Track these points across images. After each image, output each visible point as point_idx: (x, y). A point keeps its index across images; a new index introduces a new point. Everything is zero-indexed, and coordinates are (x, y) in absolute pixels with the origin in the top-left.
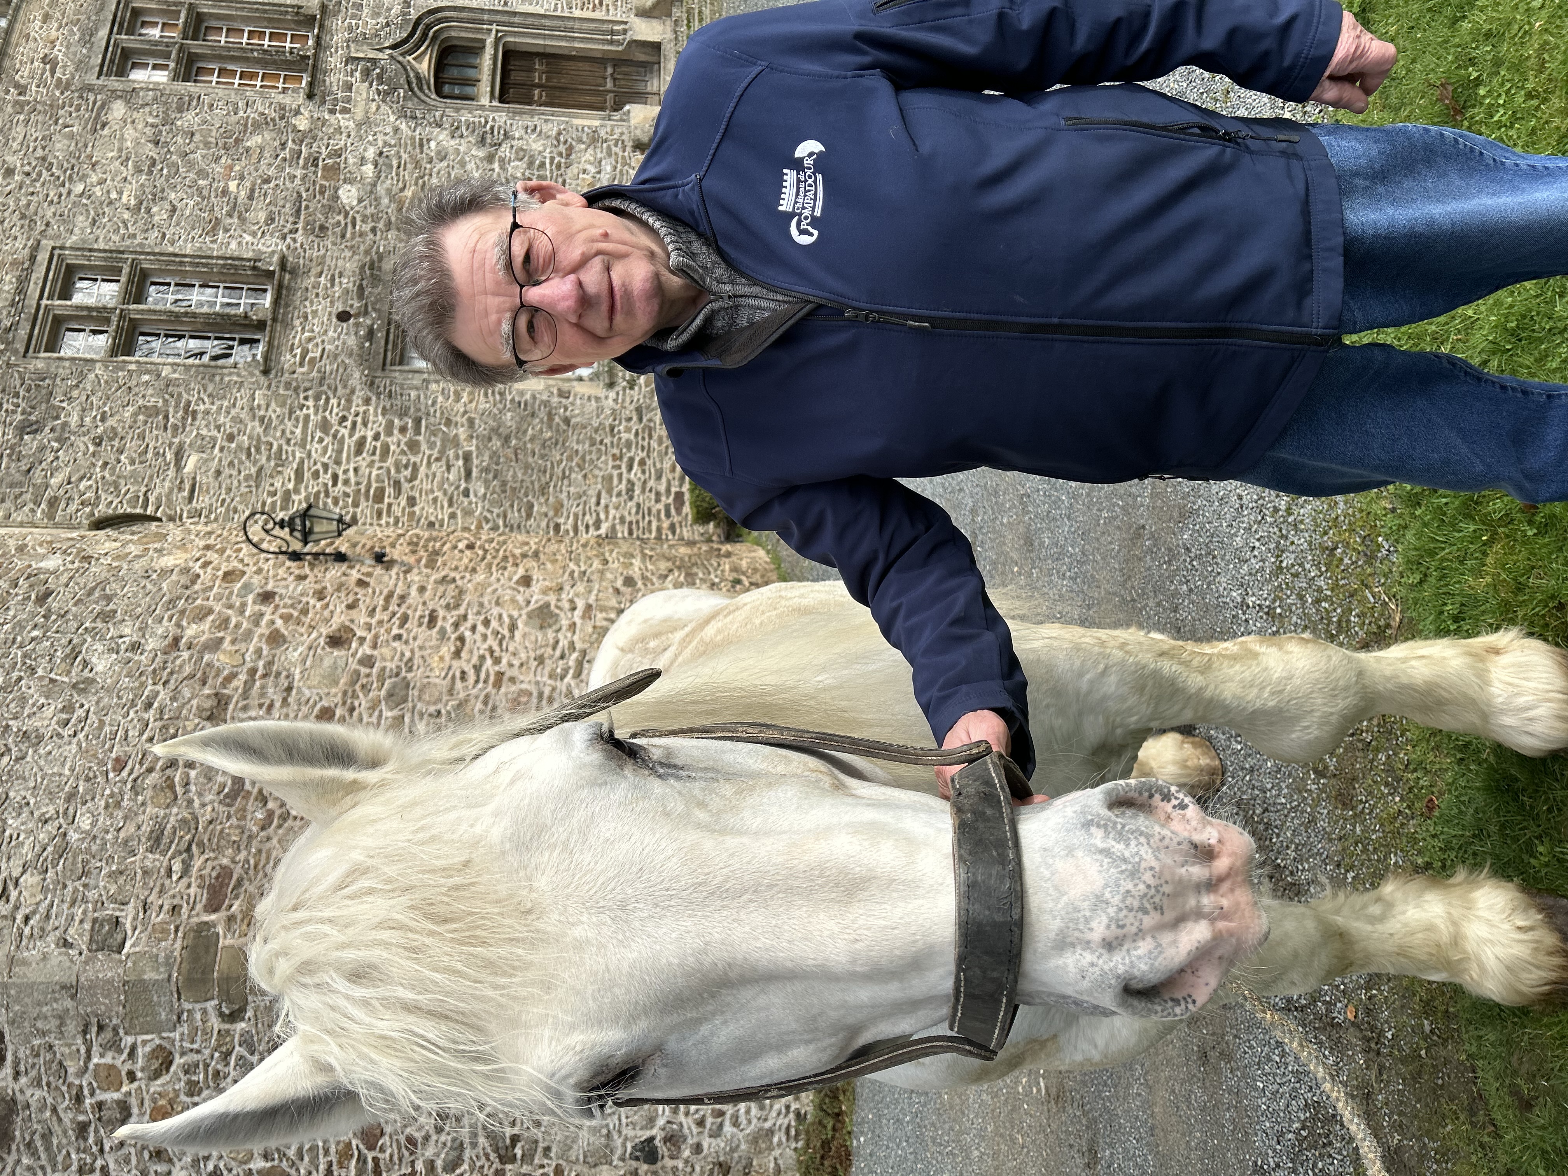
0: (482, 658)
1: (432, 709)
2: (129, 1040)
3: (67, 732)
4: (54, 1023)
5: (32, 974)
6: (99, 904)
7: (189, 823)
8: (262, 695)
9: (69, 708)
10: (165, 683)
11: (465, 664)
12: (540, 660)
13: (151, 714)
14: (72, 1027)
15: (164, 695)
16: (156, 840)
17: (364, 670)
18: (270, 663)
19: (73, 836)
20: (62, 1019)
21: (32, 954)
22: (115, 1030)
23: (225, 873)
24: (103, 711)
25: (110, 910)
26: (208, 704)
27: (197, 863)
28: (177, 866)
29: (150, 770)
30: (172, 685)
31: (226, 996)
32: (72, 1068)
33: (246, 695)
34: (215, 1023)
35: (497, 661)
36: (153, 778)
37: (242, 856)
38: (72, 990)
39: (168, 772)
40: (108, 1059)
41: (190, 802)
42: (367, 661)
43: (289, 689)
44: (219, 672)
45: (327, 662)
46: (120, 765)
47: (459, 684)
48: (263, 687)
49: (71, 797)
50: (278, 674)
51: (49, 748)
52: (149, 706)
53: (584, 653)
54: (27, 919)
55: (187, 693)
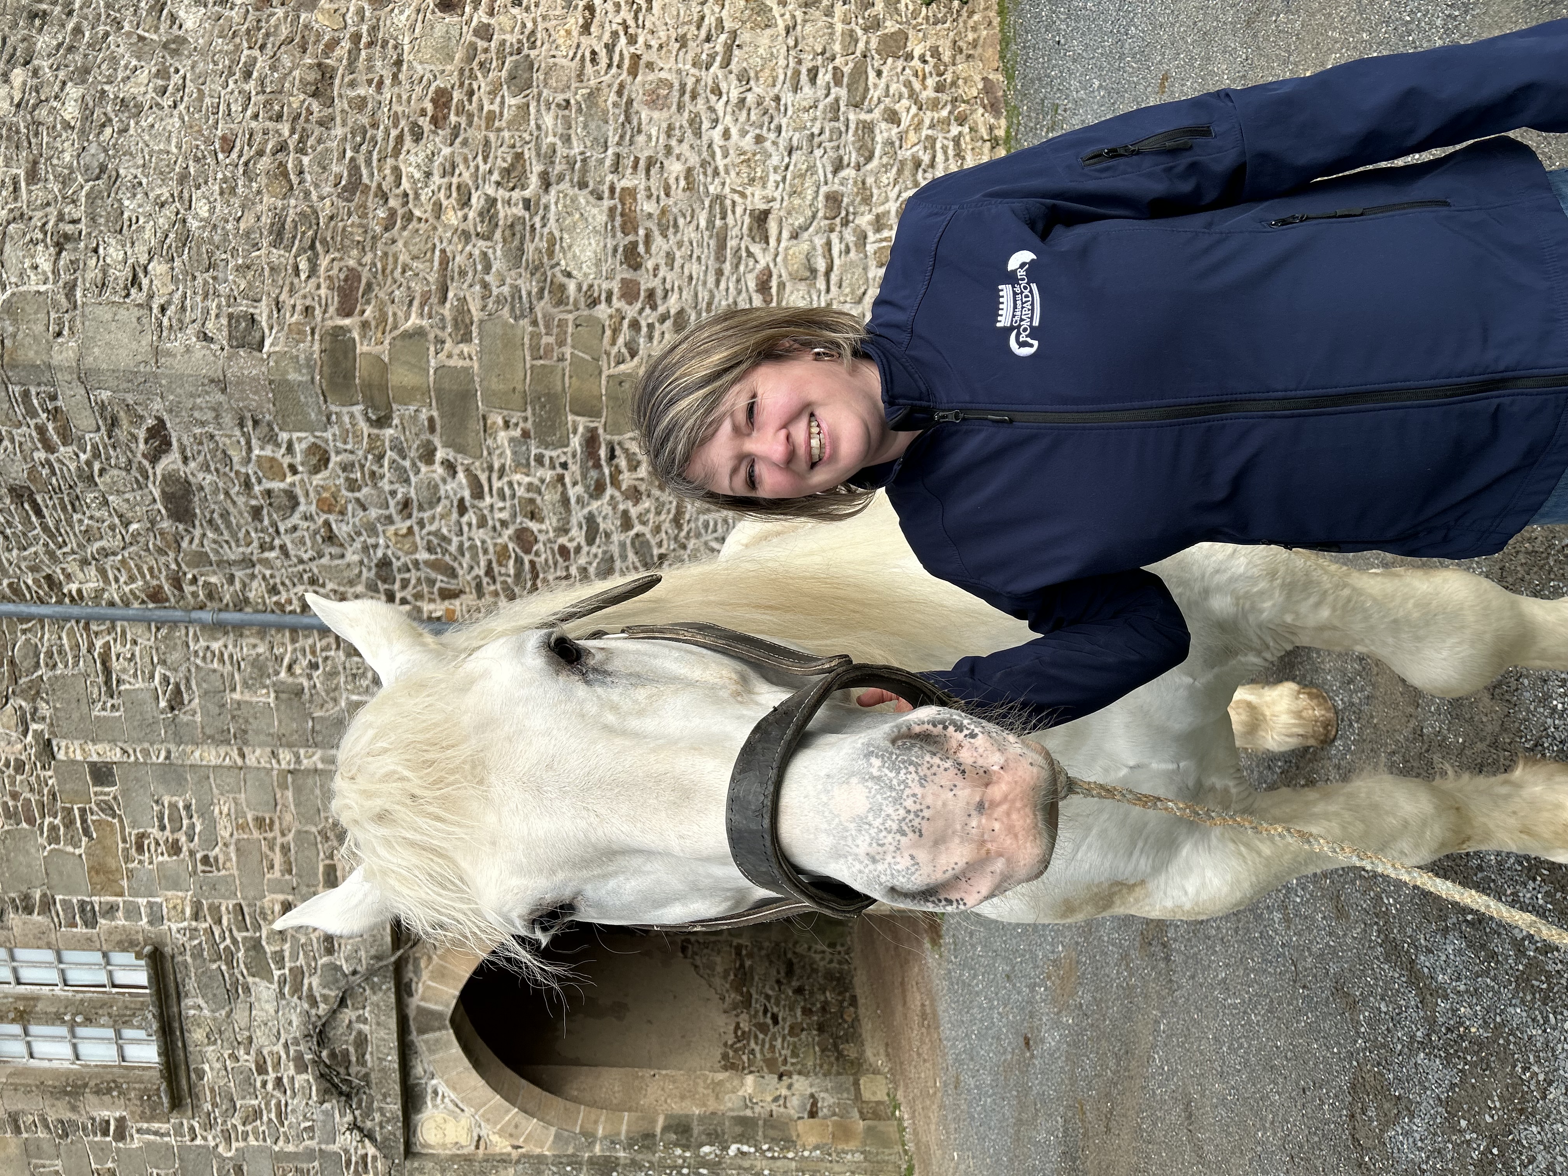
0: (615, 34)
1: (560, 98)
2: (284, 436)
3: (167, 102)
4: (210, 415)
5: (178, 364)
6: (232, 299)
7: (309, 217)
8: (370, 69)
9: (163, 73)
10: (262, 48)
11: (595, 42)
12: (682, 41)
13: (251, 86)
14: (228, 419)
15: (262, 63)
16: (278, 234)
17: (481, 44)
18: (374, 29)
19: (193, 224)
20: (217, 410)
21: (175, 345)
22: (269, 425)
23: (353, 276)
24: (202, 79)
25: (244, 306)
26: (312, 76)
27: (324, 262)
28: (303, 265)
29: (261, 153)
30: (269, 51)
31: (370, 403)
32: (236, 457)
33: (351, 68)
34: (363, 426)
35: (632, 40)
36: (264, 163)
37: (368, 258)
38: (221, 384)
39: (279, 156)
40: (268, 452)
41: (307, 194)
42: (485, 32)
43: (399, 63)
44: (319, 36)
45: (439, 30)
46: (228, 145)
47: (589, 68)
48: (369, 59)
49: (183, 178)
50: (385, 43)
51: (150, 120)
52: (248, 75)
53: (734, 34)
54: (163, 309)
55: (286, 61)
